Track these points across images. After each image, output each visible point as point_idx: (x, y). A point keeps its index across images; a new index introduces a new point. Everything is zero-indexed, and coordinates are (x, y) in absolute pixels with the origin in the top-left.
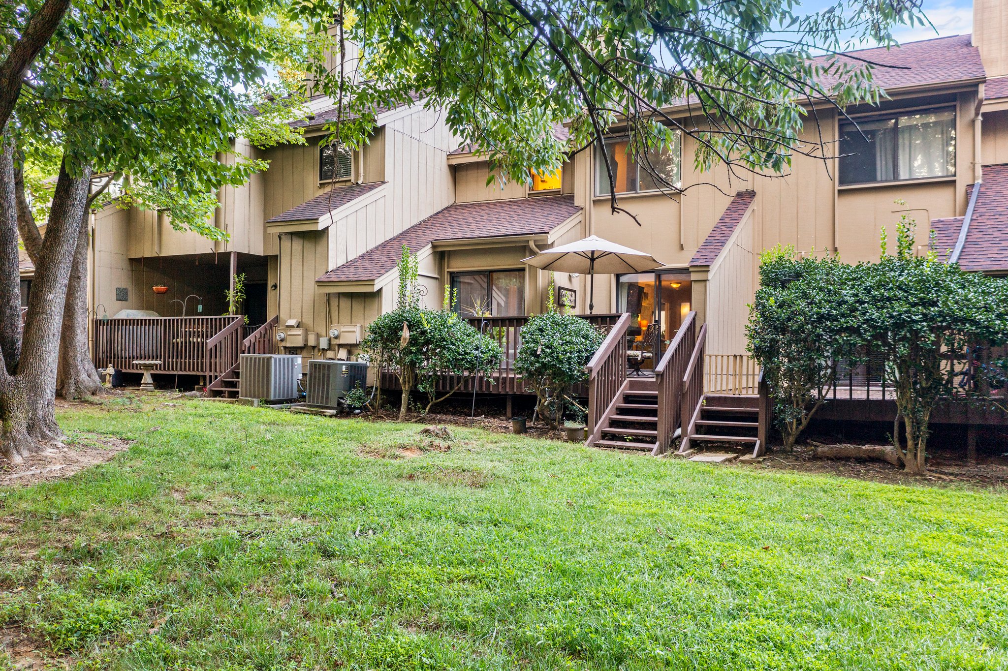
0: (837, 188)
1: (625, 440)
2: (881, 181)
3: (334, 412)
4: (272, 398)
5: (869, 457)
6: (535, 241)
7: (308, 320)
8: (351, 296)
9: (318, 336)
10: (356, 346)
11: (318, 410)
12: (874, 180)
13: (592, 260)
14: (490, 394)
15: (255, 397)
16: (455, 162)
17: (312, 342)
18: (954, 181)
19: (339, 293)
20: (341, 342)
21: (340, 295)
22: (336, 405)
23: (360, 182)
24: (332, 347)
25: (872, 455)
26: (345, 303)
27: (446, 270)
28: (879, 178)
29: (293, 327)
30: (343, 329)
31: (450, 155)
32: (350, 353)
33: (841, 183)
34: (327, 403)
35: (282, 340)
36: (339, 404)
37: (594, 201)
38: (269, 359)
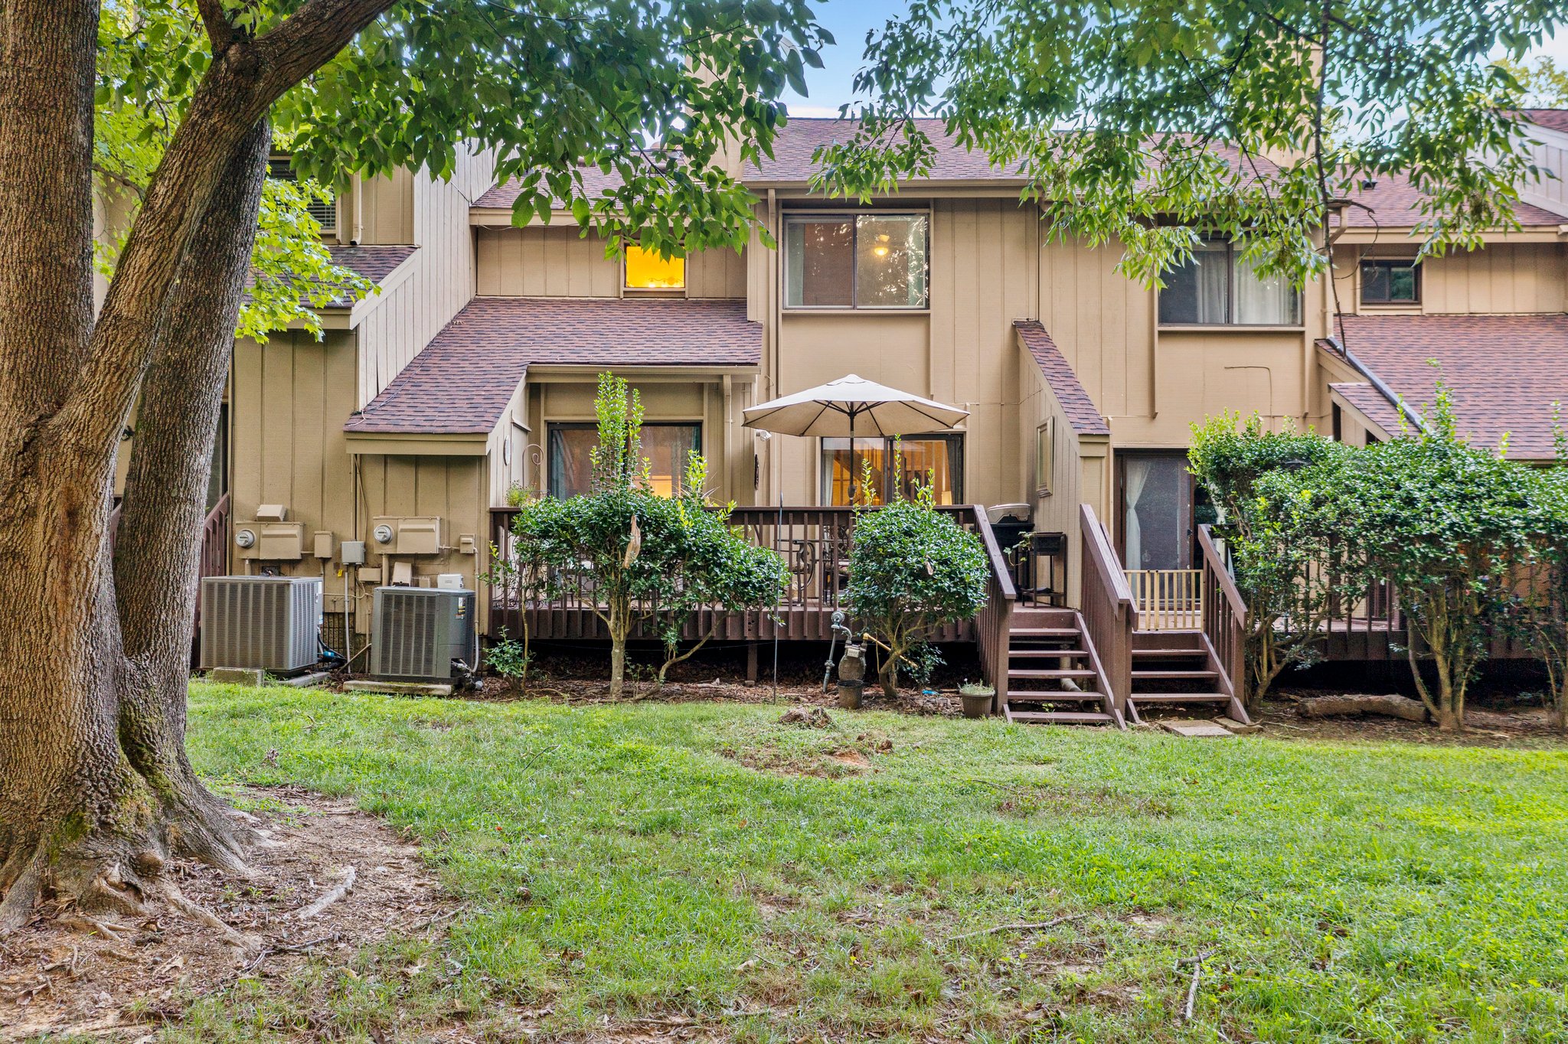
0: (1157, 328)
1: (1041, 709)
2: (1204, 324)
3: (448, 688)
4: (290, 666)
5: (1363, 712)
6: (733, 377)
7: (308, 508)
8: (417, 462)
9: (336, 539)
10: (431, 557)
11: (414, 684)
12: (1195, 322)
13: (852, 414)
14: (725, 642)
15: (256, 666)
16: (484, 221)
17: (323, 548)
18: (1302, 333)
19: (386, 456)
20: (400, 551)
21: (386, 459)
22: (448, 676)
23: (358, 240)
24: (372, 560)
25: (1367, 708)
26: (400, 477)
27: (543, 418)
28: (1201, 320)
29: (275, 519)
30: (401, 526)
31: (475, 208)
32: (415, 571)
33: (1163, 320)
34: (428, 671)
35: (247, 547)
36: (455, 671)
37: (784, 315)
38: (283, 588)
